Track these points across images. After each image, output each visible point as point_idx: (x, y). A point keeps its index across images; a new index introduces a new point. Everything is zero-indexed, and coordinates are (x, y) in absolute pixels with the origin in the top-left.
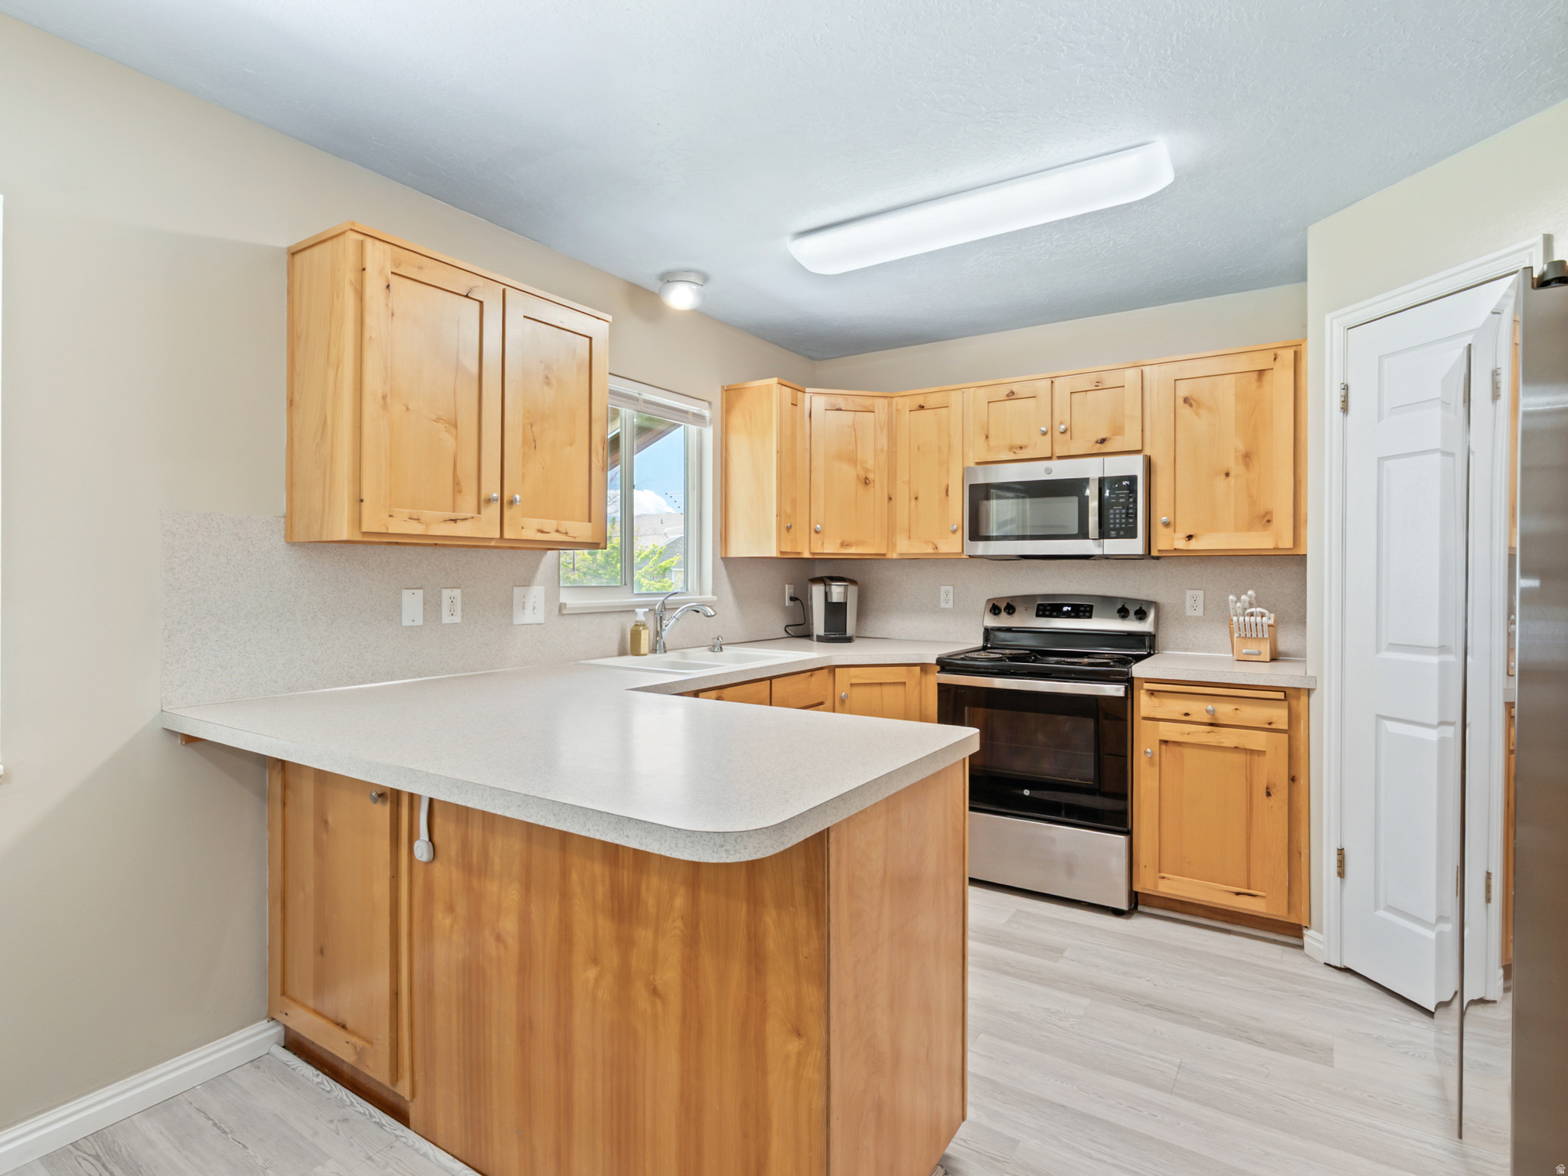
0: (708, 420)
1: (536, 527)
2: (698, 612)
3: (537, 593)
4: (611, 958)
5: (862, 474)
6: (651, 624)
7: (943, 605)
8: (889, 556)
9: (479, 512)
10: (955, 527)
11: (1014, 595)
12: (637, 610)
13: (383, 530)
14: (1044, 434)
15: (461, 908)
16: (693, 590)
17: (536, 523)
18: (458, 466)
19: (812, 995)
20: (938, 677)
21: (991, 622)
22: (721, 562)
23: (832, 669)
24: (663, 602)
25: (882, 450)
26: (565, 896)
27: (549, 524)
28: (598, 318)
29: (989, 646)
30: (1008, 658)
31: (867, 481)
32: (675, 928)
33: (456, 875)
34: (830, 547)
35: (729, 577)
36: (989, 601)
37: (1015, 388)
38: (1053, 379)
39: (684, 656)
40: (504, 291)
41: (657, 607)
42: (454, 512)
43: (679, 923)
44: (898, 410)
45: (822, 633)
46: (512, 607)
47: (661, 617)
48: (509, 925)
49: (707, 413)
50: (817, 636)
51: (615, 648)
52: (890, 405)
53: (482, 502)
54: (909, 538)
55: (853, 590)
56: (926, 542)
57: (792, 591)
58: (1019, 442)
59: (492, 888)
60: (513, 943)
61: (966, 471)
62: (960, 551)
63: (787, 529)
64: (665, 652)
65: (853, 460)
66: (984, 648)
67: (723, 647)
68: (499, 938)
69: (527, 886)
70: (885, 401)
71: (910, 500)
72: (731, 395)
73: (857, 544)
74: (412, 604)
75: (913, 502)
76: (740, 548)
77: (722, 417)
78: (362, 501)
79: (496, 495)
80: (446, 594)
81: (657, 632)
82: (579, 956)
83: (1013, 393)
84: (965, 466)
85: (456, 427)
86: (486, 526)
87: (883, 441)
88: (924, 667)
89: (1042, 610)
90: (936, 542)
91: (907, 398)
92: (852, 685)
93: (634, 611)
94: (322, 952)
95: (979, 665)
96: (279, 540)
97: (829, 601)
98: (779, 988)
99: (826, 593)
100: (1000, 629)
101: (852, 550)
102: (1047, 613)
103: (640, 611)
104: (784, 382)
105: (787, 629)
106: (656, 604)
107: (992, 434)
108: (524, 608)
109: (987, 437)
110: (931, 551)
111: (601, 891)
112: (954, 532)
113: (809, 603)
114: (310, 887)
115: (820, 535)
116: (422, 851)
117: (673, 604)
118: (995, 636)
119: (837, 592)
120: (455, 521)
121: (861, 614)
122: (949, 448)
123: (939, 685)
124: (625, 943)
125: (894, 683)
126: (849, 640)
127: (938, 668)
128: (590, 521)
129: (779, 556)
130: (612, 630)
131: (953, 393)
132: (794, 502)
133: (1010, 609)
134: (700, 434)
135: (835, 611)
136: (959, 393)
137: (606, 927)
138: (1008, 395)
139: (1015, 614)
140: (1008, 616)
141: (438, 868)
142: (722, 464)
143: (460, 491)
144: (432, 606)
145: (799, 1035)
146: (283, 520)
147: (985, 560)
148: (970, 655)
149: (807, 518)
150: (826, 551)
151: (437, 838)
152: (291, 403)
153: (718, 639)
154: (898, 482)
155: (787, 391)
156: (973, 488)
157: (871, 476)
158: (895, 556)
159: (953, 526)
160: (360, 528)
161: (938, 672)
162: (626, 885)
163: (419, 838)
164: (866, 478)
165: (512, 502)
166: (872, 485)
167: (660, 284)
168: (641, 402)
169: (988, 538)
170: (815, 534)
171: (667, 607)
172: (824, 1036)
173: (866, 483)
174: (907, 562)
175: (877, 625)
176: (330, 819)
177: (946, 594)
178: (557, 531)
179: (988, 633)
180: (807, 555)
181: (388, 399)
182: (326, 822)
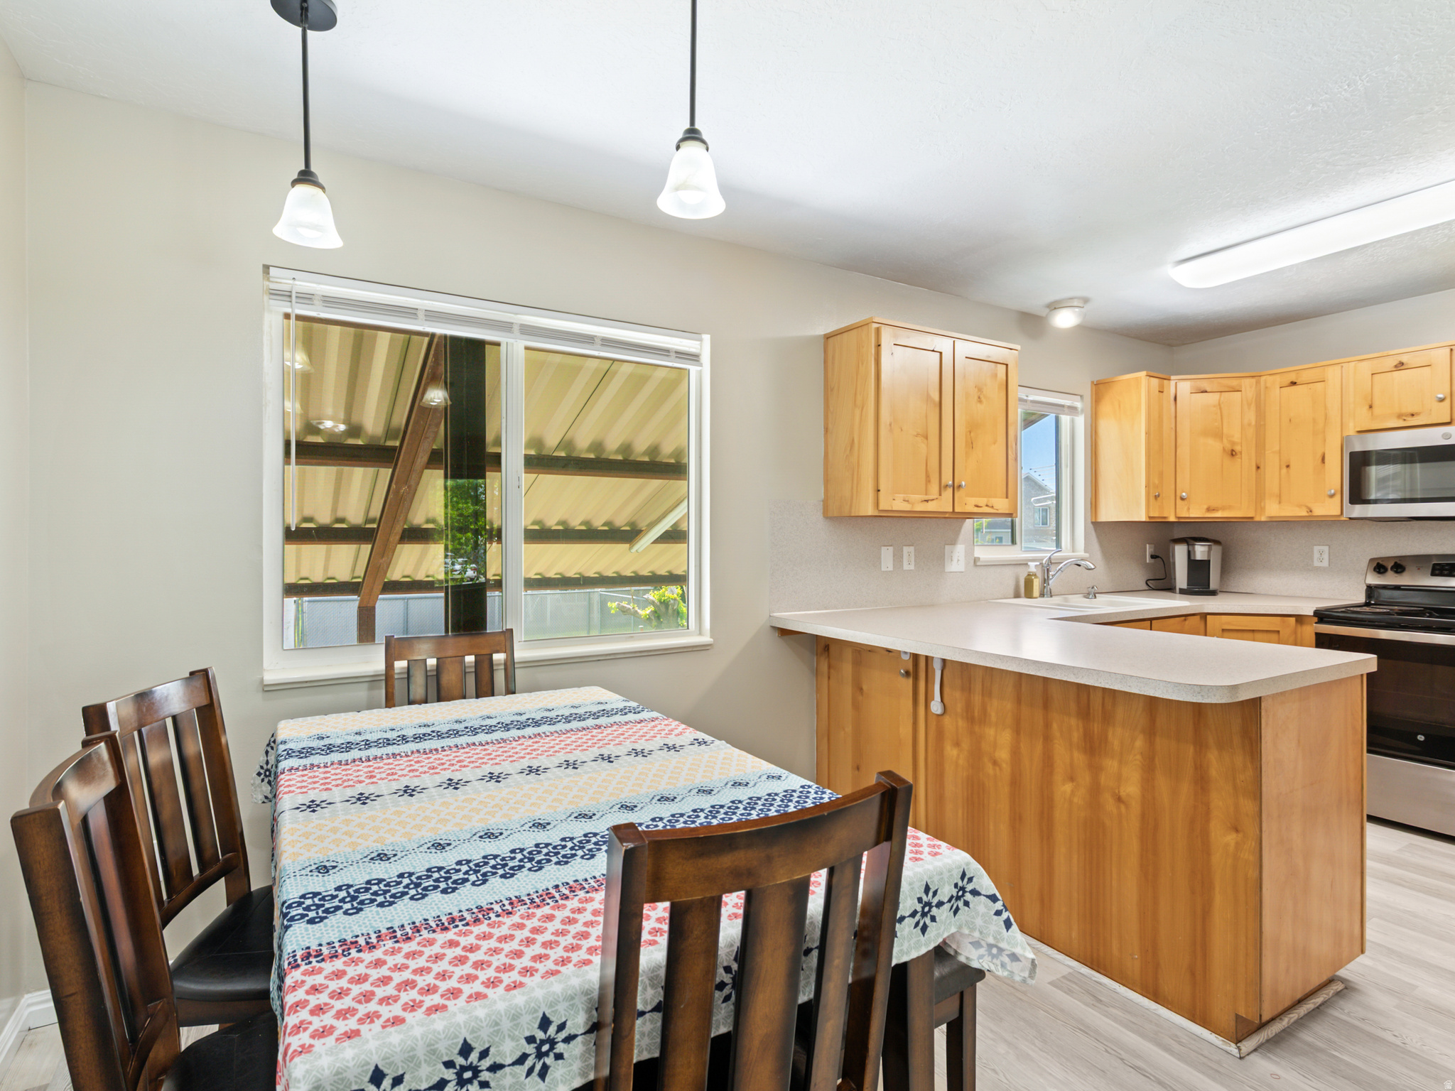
0: (1079, 410)
1: (974, 504)
2: (1079, 565)
3: (960, 550)
4: (1085, 778)
5: (1229, 447)
6: (1039, 574)
7: (1316, 563)
8: (1257, 519)
9: (940, 495)
10: (1333, 491)
11: (1404, 554)
12: (1029, 563)
13: (890, 509)
14: (1442, 400)
15: (966, 745)
16: (1066, 548)
17: (973, 501)
18: (928, 464)
19: (1248, 806)
20: (1316, 627)
21: (1374, 580)
22: (1091, 526)
23: (1204, 616)
24: (1050, 558)
25: (1249, 425)
26: (1047, 739)
27: (982, 501)
28: (1011, 349)
29: (1373, 602)
30: (1397, 613)
31: (1234, 453)
32: (1135, 760)
33: (961, 723)
34: (1196, 512)
35: (1098, 537)
36: (1372, 560)
37: (1404, 359)
38: (1452, 347)
39: (1066, 600)
40: (954, 341)
41: (1044, 562)
42: (926, 495)
43: (1138, 757)
44: (1266, 388)
45: (1185, 586)
46: (944, 559)
47: (1048, 570)
48: (1004, 755)
49: (1079, 405)
50: (1180, 589)
51: (1011, 592)
52: (1258, 383)
53: (942, 488)
54: (1280, 503)
55: (1217, 550)
56: (1300, 506)
57: (1152, 550)
58: (1410, 410)
59: (990, 732)
60: (1006, 768)
61: (1345, 441)
62: (1339, 513)
63: (1155, 496)
64: (1051, 596)
65: (1219, 435)
66: (1367, 604)
67: (1097, 595)
68: (995, 763)
69: (1017, 731)
70: (1253, 380)
71: (1280, 469)
72: (1100, 389)
73: (1223, 509)
74: (887, 554)
75: (1284, 470)
76: (1109, 514)
77: (1092, 407)
78: (879, 491)
79: (951, 482)
80: (906, 549)
81: (1045, 580)
82: (1059, 776)
83: (1402, 364)
84: (1345, 435)
85: (927, 438)
86: (943, 504)
87: (1251, 416)
88: (1300, 619)
89: (1439, 570)
90: (1309, 505)
91: (1278, 376)
92: (1223, 630)
93: (1027, 564)
94: (858, 768)
95: (1362, 618)
96: (820, 515)
97: (1192, 558)
98: (1220, 801)
99: (1189, 553)
100: (1385, 587)
101: (1219, 514)
102: (1446, 572)
103: (1032, 564)
104: (1152, 374)
105: (1148, 582)
106: (1043, 560)
107: (1376, 403)
108: (952, 560)
109: (1371, 407)
110: (1304, 513)
111: (1076, 736)
112: (1332, 496)
113: (1171, 560)
114: (849, 729)
115: (1185, 502)
116: (936, 707)
117: (1056, 559)
118: (1379, 593)
119: (1200, 551)
120: (927, 501)
121: (1225, 570)
122: (1326, 419)
123: (1317, 634)
124: (1095, 769)
125: (1267, 631)
126: (1213, 593)
127: (1316, 619)
128: (1007, 497)
129: (1148, 520)
130: (1008, 578)
131: (1331, 369)
132: (1161, 474)
133: (1399, 567)
134: (1073, 422)
135: (1198, 570)
136: (1337, 368)
137: (1080, 758)
138: (1396, 366)
139: (1404, 574)
140: (1396, 575)
141: (947, 720)
142: (1092, 446)
143: (929, 481)
144: (898, 558)
145: (1237, 831)
146: (822, 503)
147: (1368, 522)
148: (1352, 609)
149: (1173, 487)
150: (1192, 516)
151: (945, 701)
152: (826, 430)
153: (1093, 588)
154: (1267, 452)
155: (1155, 382)
156: (1353, 455)
157: (1238, 448)
158: (1263, 519)
159: (1330, 490)
160: (878, 508)
161: (1316, 623)
162: (1096, 732)
163: (933, 700)
164: (1233, 450)
165: (960, 486)
166: (1239, 456)
167: (1047, 310)
168: (1028, 402)
169: (1368, 502)
170: (1181, 501)
171: (1053, 562)
172: (1258, 832)
173: (1232, 455)
174: (1274, 524)
175: (1243, 581)
176: (865, 687)
177: (1321, 554)
178: (987, 506)
179: (1371, 590)
180: (1172, 519)
181: (892, 425)
182: (861, 689)
